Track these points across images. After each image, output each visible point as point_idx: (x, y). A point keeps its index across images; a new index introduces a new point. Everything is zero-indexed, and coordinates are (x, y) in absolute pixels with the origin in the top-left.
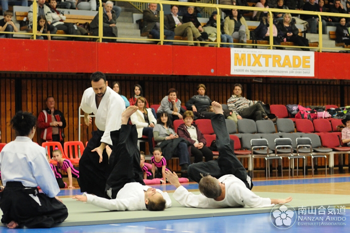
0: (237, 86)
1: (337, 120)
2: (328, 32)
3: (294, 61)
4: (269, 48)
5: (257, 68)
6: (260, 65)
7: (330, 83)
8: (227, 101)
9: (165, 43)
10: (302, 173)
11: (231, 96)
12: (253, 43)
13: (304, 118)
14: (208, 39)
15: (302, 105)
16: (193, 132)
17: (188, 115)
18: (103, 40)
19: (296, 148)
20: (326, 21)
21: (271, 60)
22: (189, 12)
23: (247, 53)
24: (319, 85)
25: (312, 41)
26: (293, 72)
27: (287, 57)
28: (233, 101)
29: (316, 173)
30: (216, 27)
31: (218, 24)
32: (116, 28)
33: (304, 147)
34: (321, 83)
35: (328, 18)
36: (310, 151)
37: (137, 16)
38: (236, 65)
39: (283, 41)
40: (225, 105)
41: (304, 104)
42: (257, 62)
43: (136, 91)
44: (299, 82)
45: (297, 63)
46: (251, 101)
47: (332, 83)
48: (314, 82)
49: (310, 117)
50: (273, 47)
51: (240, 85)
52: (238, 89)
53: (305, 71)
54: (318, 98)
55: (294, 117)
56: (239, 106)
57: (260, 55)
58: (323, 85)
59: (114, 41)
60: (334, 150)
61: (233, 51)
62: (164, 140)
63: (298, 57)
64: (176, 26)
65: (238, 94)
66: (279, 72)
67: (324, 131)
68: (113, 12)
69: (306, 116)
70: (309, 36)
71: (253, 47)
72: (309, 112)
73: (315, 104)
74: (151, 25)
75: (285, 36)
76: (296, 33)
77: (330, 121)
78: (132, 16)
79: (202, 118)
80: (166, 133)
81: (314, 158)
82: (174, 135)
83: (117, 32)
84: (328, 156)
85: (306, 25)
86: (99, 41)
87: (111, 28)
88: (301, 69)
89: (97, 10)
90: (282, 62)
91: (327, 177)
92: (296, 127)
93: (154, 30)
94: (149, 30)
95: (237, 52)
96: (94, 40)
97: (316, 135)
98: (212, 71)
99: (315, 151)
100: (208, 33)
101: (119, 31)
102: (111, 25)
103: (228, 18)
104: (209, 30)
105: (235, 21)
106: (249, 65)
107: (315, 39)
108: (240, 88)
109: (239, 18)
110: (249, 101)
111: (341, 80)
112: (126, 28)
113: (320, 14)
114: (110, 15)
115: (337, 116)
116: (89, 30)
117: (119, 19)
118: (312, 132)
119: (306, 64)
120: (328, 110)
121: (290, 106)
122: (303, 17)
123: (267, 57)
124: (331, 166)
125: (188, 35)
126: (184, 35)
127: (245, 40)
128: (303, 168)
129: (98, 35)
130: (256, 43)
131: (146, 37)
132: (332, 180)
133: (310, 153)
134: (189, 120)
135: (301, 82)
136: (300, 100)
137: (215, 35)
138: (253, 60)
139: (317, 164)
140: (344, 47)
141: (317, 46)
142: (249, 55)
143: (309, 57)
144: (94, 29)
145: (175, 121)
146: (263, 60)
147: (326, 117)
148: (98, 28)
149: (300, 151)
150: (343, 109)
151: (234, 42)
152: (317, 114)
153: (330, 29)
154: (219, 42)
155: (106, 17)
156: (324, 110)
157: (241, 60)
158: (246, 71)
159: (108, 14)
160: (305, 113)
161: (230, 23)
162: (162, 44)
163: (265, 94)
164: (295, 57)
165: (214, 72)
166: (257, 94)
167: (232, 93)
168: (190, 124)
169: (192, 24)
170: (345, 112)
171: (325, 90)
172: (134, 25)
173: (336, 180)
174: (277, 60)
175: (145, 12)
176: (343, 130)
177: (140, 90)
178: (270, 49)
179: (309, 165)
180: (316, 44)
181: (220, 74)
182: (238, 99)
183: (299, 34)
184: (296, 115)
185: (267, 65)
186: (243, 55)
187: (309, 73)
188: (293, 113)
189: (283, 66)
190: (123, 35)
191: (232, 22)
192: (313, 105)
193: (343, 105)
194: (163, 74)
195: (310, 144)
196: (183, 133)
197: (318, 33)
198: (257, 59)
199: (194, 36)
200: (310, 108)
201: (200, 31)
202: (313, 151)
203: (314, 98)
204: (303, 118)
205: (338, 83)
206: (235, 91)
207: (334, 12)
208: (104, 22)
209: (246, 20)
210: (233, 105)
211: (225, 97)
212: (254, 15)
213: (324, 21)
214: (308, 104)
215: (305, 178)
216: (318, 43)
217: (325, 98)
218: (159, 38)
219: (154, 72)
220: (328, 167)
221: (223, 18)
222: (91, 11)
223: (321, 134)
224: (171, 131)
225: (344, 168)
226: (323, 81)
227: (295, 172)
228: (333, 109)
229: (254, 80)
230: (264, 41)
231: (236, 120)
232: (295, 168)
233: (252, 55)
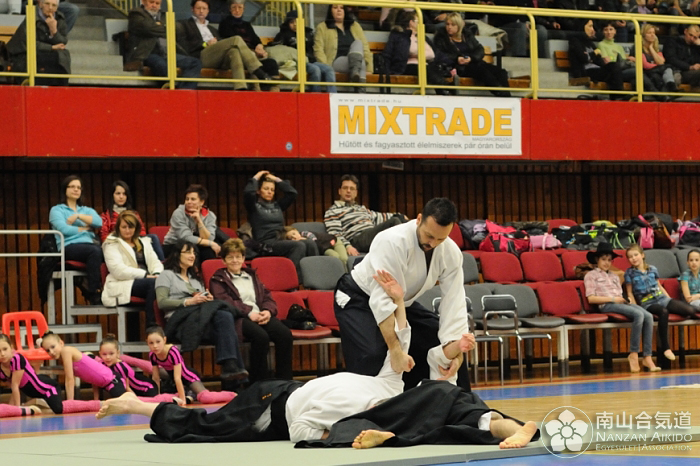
0: (347, 179)
1: (575, 254)
2: (552, 53)
3: (475, 121)
4: (417, 92)
5: (390, 137)
6: (399, 132)
7: (558, 169)
8: (324, 214)
9: (179, 85)
10: (498, 375)
11: (333, 203)
12: (381, 81)
13: (500, 251)
14: (277, 74)
15: (496, 221)
16: (245, 288)
17: (233, 248)
18: (38, 81)
19: (482, 318)
20: (547, 27)
21: (421, 120)
22: (234, 13)
23: (366, 105)
24: (534, 173)
25: (515, 74)
26: (472, 146)
27: (458, 113)
28: (336, 215)
29: (530, 374)
30: (295, 47)
31: (301, 39)
32: (66, 53)
33: (500, 315)
34: (537, 169)
35: (552, 22)
36: (513, 325)
37: (114, 26)
38: (342, 132)
39: (450, 76)
40: (318, 224)
41: (500, 217)
42: (391, 124)
43: (117, 197)
44: (486, 169)
45: (481, 126)
46: (379, 214)
47: (562, 170)
48: (521, 168)
49: (514, 247)
50: (426, 89)
51: (354, 178)
52: (350, 187)
53: (500, 143)
54: (532, 204)
55: (478, 249)
56: (352, 225)
57: (397, 109)
58: (542, 174)
59: (63, 82)
60: (569, 322)
61: (335, 100)
62: (182, 306)
63: (483, 112)
64: (205, 45)
65: (349, 199)
66: (440, 146)
67: (546, 279)
68: (58, 17)
69: (503, 244)
70: (508, 63)
71: (382, 91)
72: (511, 236)
73: (524, 217)
74: (148, 44)
75: (455, 64)
76: (478, 57)
77: (559, 256)
78: (104, 26)
79: (268, 254)
80: (187, 290)
81: (525, 340)
82: (202, 295)
83: (68, 63)
84: (556, 336)
85: (502, 39)
86: (28, 84)
87: (55, 52)
88: (491, 139)
89: (23, 12)
90: (447, 123)
91: (554, 382)
92: (480, 271)
93: (155, 56)
94: (142, 57)
95: (343, 103)
96: (18, 81)
97: (528, 287)
98: (289, 146)
99: (525, 325)
100: (278, 60)
101: (75, 60)
102: (54, 47)
103: (323, 26)
104: (279, 53)
105: (339, 31)
106: (372, 132)
107: (523, 69)
108: (354, 186)
109: (348, 23)
110: (374, 214)
111: (582, 162)
112: (90, 53)
113: (531, 12)
114: (52, 22)
115: (576, 243)
116: (6, 59)
117: (74, 31)
118: (518, 282)
119: (503, 127)
120: (556, 231)
121: (467, 224)
122: (495, 20)
123: (413, 113)
124: (563, 358)
125: (233, 64)
126: (223, 66)
127: (363, 76)
128: (498, 363)
129: (25, 71)
130: (388, 82)
131: (136, 73)
132: (564, 390)
133: (514, 328)
134: (235, 259)
135: (491, 167)
136: (491, 209)
137: (294, 63)
138: (380, 119)
139: (530, 354)
140: (588, 86)
141: (528, 85)
142: (372, 109)
143: (509, 112)
144: (16, 55)
145: (206, 263)
146: (403, 121)
147: (549, 246)
148: (25, 53)
149: (490, 324)
150: (589, 228)
151: (337, 81)
152: (529, 241)
153: (556, 46)
154: (303, 81)
155: (44, 28)
156: (544, 230)
157: (353, 121)
158: (366, 145)
159: (48, 21)
160: (503, 238)
161: (328, 38)
162: (172, 87)
163: (410, 198)
164: (476, 112)
165: (293, 150)
166: (392, 197)
167: (336, 197)
168: (238, 268)
169: (239, 41)
170: (593, 235)
171: (546, 186)
172: (108, 45)
173: (575, 390)
174: (435, 119)
175: (132, 15)
176: (589, 275)
177: (125, 194)
178: (419, 94)
179: (513, 357)
180: (526, 81)
181: (307, 154)
182: (349, 209)
183: (486, 59)
184: (482, 244)
185: (413, 131)
186: (359, 109)
187: (510, 147)
188: (475, 238)
189: (451, 132)
190: (83, 68)
191: (333, 34)
192: (520, 220)
193: (588, 218)
194: (175, 155)
195: (513, 308)
196: (223, 290)
197: (528, 55)
198: (391, 117)
199: (246, 68)
200: (513, 226)
201: (260, 56)
202: (520, 324)
203: (524, 204)
204: (497, 249)
205: (577, 169)
206: (343, 192)
207: (565, 8)
208: (38, 39)
209: (364, 29)
210: (339, 223)
211: (318, 206)
212: (384, 17)
213: (543, 29)
214: (508, 217)
215: (503, 387)
216: (528, 78)
217: (548, 204)
218: (166, 75)
219: (156, 152)
220: (555, 359)
221: (312, 27)
222: (10, 16)
223: (540, 285)
224: (196, 284)
225: (592, 361)
226: (543, 164)
227: (481, 373)
228: (567, 228)
229: (384, 166)
230: (406, 77)
231: (346, 257)
232: (481, 364)
233: (378, 109)
